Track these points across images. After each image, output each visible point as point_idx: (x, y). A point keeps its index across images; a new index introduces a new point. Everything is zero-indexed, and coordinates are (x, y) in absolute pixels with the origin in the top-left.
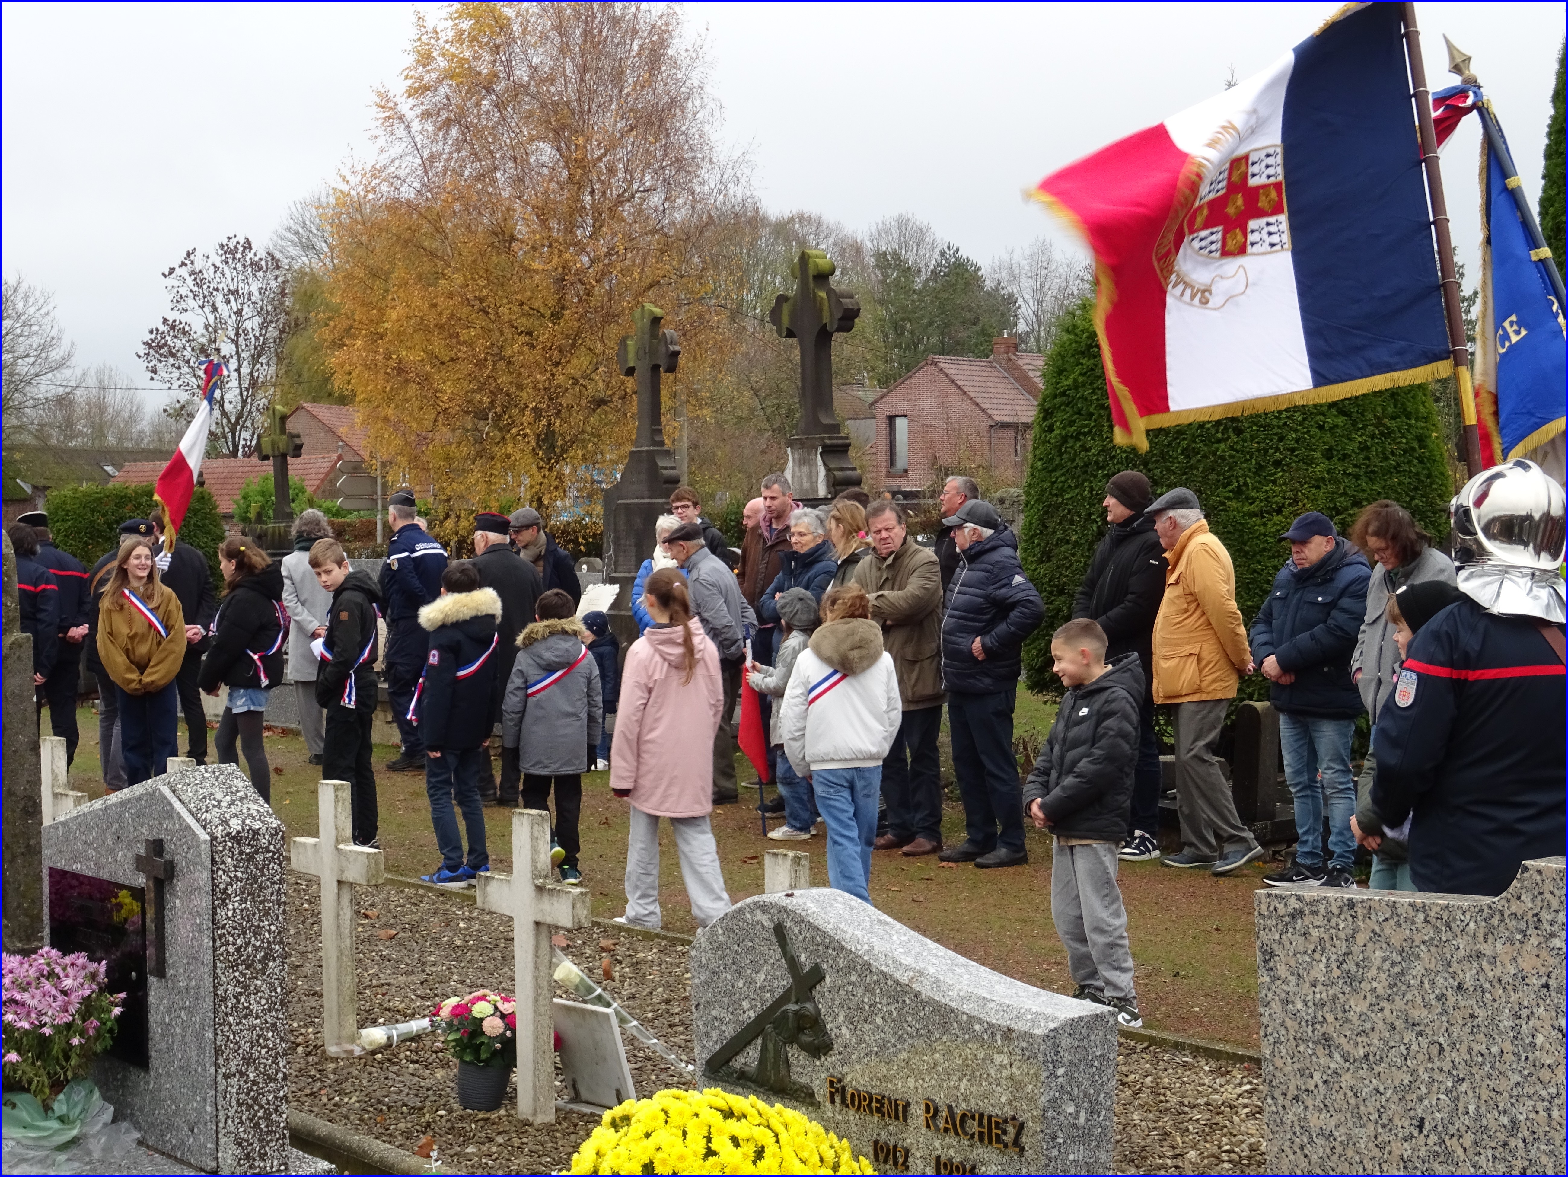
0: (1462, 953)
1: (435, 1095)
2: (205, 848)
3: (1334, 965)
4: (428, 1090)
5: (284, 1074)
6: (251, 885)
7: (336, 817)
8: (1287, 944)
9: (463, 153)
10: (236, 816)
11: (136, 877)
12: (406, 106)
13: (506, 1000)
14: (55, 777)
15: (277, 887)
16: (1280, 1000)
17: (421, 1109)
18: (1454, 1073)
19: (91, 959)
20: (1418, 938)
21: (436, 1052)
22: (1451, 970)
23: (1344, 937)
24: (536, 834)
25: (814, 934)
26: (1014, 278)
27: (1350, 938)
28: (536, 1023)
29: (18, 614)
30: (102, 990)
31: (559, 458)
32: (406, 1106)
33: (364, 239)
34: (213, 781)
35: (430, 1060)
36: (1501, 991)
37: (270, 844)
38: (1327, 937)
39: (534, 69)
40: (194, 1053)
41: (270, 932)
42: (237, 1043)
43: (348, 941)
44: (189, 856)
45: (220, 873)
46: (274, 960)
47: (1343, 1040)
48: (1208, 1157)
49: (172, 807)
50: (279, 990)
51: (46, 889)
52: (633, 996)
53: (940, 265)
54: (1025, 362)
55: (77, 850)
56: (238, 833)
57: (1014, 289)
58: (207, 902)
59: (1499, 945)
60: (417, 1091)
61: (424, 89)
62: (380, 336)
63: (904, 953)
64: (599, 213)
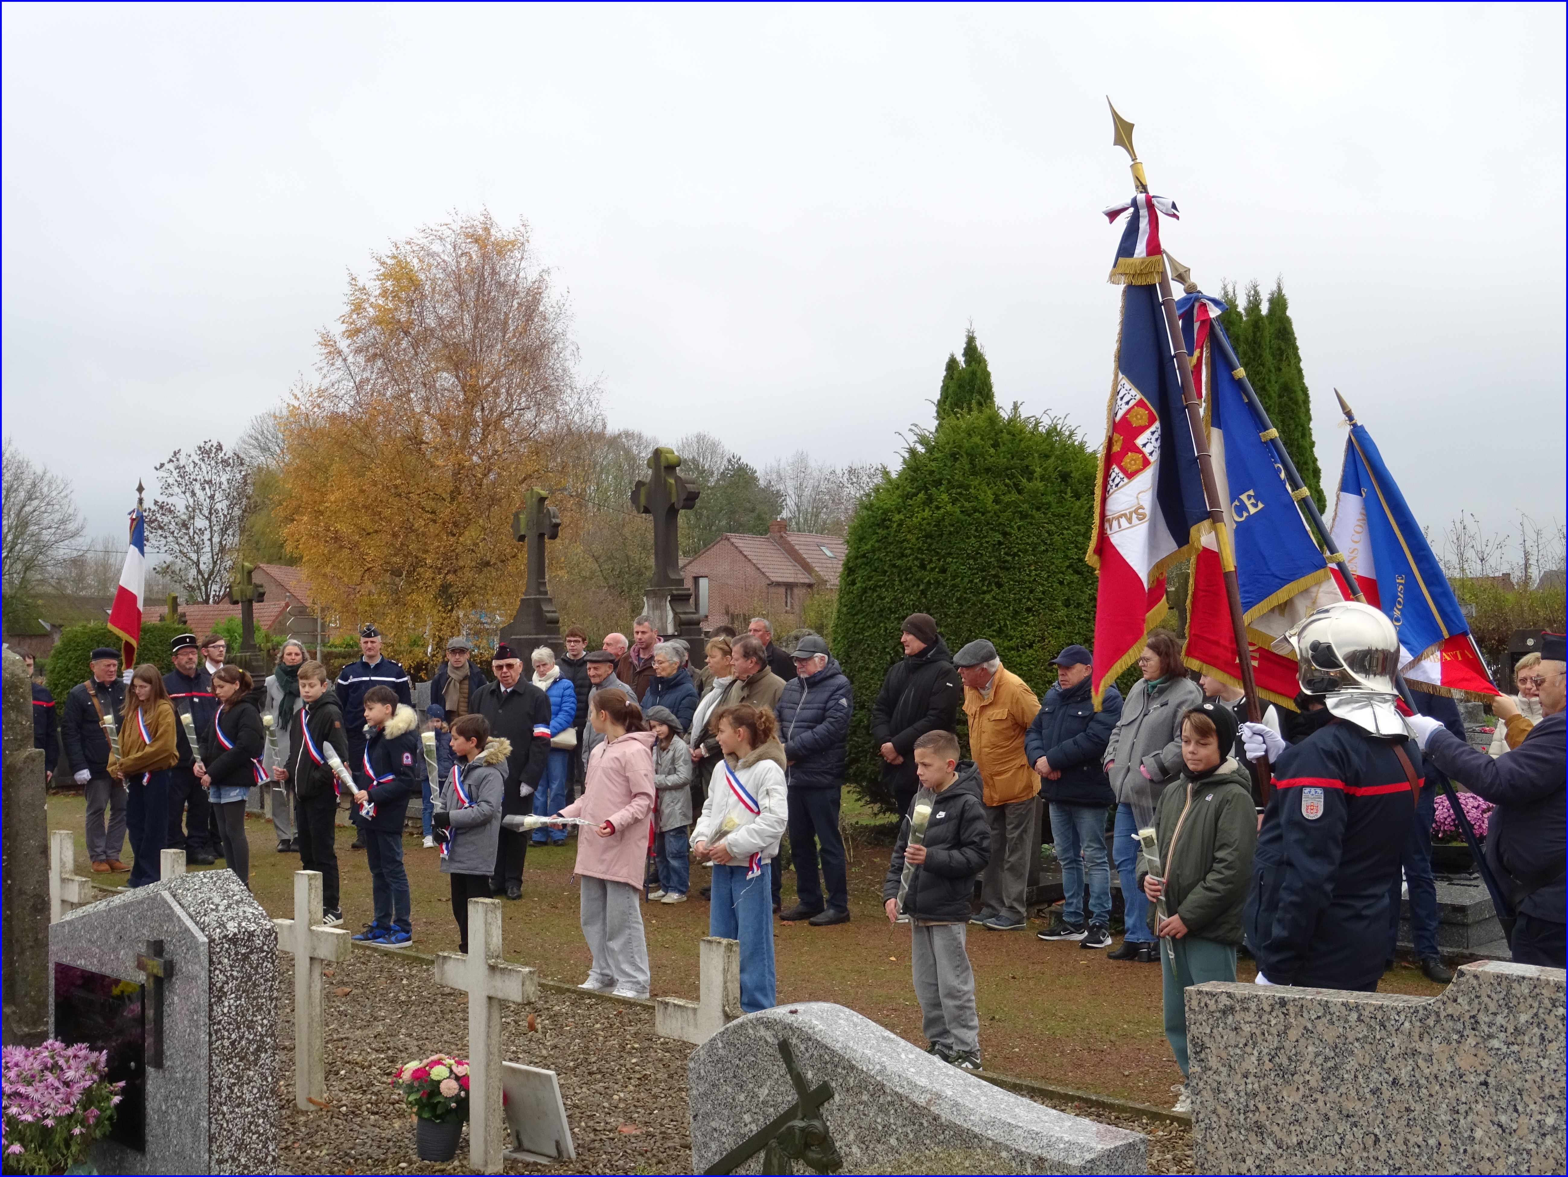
0: (1396, 1050)
1: (395, 1146)
2: (204, 949)
3: (1266, 1059)
4: (388, 1141)
5: (274, 1157)
6: (246, 983)
7: (309, 902)
8: (1218, 1038)
9: (386, 379)
10: (233, 919)
11: (137, 973)
12: (343, 344)
13: (459, 1063)
14: (63, 864)
15: (269, 984)
16: (1212, 1089)
17: (384, 1161)
18: (1391, 1162)
19: (92, 1049)
20: (1351, 1036)
21: (393, 1104)
22: (1385, 1066)
23: (1275, 1032)
24: (490, 920)
25: (822, 1052)
26: (780, 478)
27: (1283, 1034)
28: (487, 1086)
29: (32, 731)
30: (102, 1078)
31: (456, 605)
32: (371, 1158)
33: (310, 442)
34: (211, 885)
35: (388, 1111)
36: (1437, 1087)
37: (264, 944)
38: (1258, 1032)
39: (440, 318)
40: (189, 1141)
41: (262, 1025)
42: (230, 1131)
43: (318, 1010)
44: (188, 957)
45: (217, 972)
46: (266, 1052)
47: (1275, 1128)
49: (173, 911)
50: (270, 1079)
51: (52, 982)
52: (556, 1047)
53: (727, 469)
54: (793, 539)
55: (82, 947)
56: (235, 934)
57: (781, 487)
58: (204, 1000)
59: (1435, 1044)
60: (379, 1142)
61: (357, 331)
62: (322, 513)
63: (917, 1073)
64: (487, 425)
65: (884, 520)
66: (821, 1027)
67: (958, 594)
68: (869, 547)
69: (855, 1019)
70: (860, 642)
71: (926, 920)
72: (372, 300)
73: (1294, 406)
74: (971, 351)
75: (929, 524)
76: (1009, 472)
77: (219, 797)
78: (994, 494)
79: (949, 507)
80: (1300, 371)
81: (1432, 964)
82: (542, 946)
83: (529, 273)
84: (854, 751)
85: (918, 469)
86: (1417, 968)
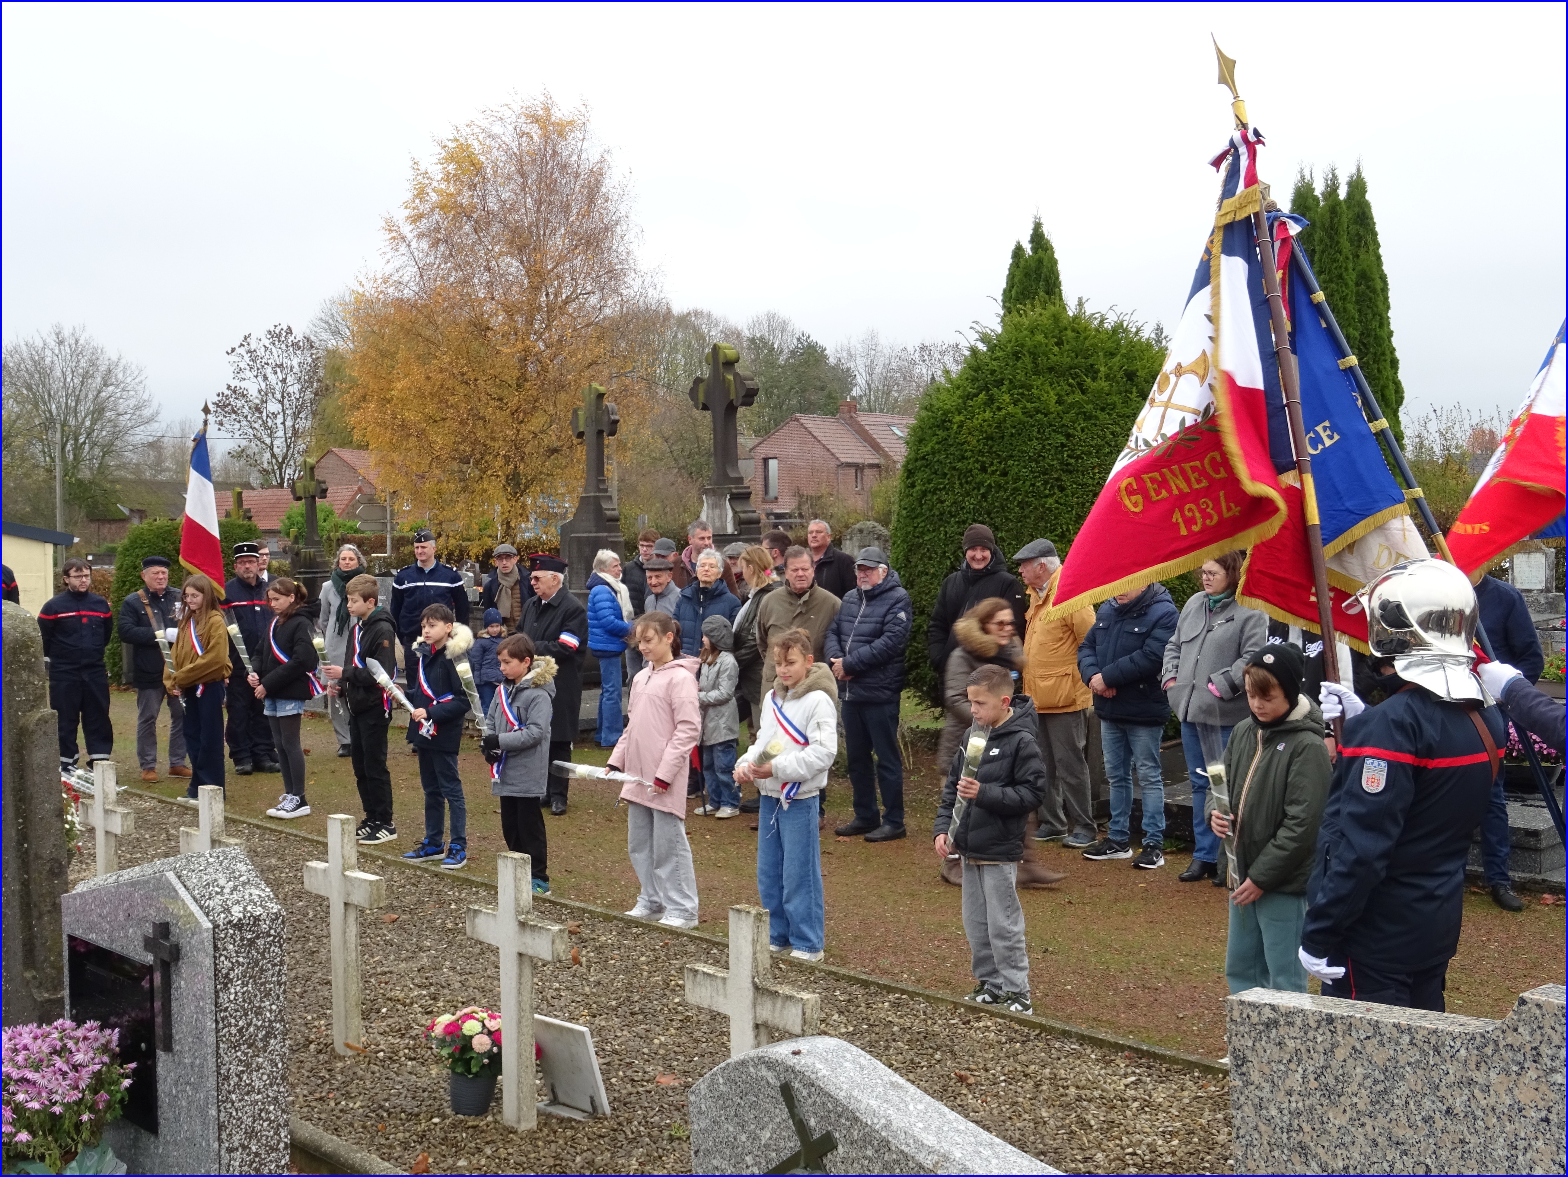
0: (1451, 1078)
1: (430, 1097)
2: (207, 936)
3: (1311, 1077)
4: (424, 1091)
6: (253, 968)
7: (342, 847)
8: (1261, 1051)
9: (449, 264)
10: (238, 902)
11: (145, 953)
12: (407, 230)
13: (492, 1017)
14: (106, 795)
15: (277, 968)
16: (1253, 1105)
17: (418, 1115)
19: (104, 1027)
20: (1402, 1060)
21: (431, 1048)
22: (1439, 1094)
23: (1322, 1050)
24: (519, 876)
25: (825, 1099)
26: (851, 356)
27: (1329, 1052)
28: (519, 1042)
30: (114, 1059)
31: (523, 492)
32: (404, 1112)
33: (376, 328)
34: (217, 866)
36: (1495, 1120)
37: (271, 928)
38: (1303, 1049)
39: (503, 202)
40: (198, 1128)
41: (271, 1011)
42: (239, 1119)
43: (354, 955)
44: (193, 942)
45: (222, 958)
46: (275, 1038)
48: (1114, 1160)
49: (177, 893)
50: (280, 1065)
51: (66, 952)
52: (599, 983)
53: (797, 347)
54: (863, 419)
55: (93, 921)
56: (240, 920)
57: (852, 365)
58: (209, 986)
59: (1493, 1074)
60: (415, 1092)
61: (420, 216)
62: (389, 401)
63: (925, 1129)
64: (550, 310)
65: (944, 421)
66: (824, 1072)
67: (1020, 498)
68: (928, 448)
69: (862, 1060)
70: (919, 546)
71: (976, 859)
72: (435, 184)
73: (1371, 295)
74: (1038, 238)
75: (990, 425)
76: (1072, 371)
77: (275, 710)
78: (1057, 394)
79: (1011, 408)
80: (1379, 257)
81: (1502, 891)
82: (593, 865)
83: (591, 155)
84: (914, 656)
85: (980, 368)
86: (1487, 893)
